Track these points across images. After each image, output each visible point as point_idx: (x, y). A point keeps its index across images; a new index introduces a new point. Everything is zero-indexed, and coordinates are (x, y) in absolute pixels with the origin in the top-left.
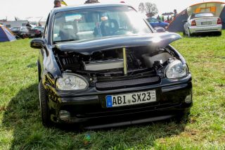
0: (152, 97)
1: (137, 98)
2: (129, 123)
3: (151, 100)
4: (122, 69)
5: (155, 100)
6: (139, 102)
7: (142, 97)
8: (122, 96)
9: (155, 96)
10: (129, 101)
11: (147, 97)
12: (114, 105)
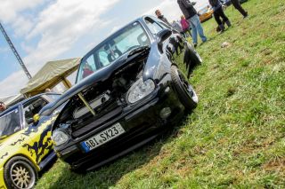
0: (118, 130)
1: (105, 136)
2: (117, 156)
3: (120, 133)
4: (90, 112)
5: (124, 131)
6: (110, 139)
7: (110, 134)
8: (92, 139)
9: (121, 128)
10: (101, 141)
11: (114, 132)
12: (91, 149)
